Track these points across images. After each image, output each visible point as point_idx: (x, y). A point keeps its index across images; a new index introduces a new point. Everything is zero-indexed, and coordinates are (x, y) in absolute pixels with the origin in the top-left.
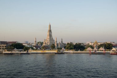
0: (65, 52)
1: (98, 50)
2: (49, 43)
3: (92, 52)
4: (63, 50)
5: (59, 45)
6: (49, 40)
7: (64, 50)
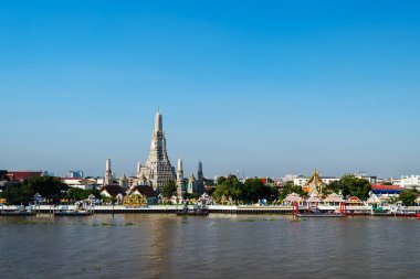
0: (211, 207)
1: (322, 203)
2: (156, 177)
3: (301, 207)
4: (204, 202)
5: (190, 183)
6: (156, 165)
7: (209, 200)
